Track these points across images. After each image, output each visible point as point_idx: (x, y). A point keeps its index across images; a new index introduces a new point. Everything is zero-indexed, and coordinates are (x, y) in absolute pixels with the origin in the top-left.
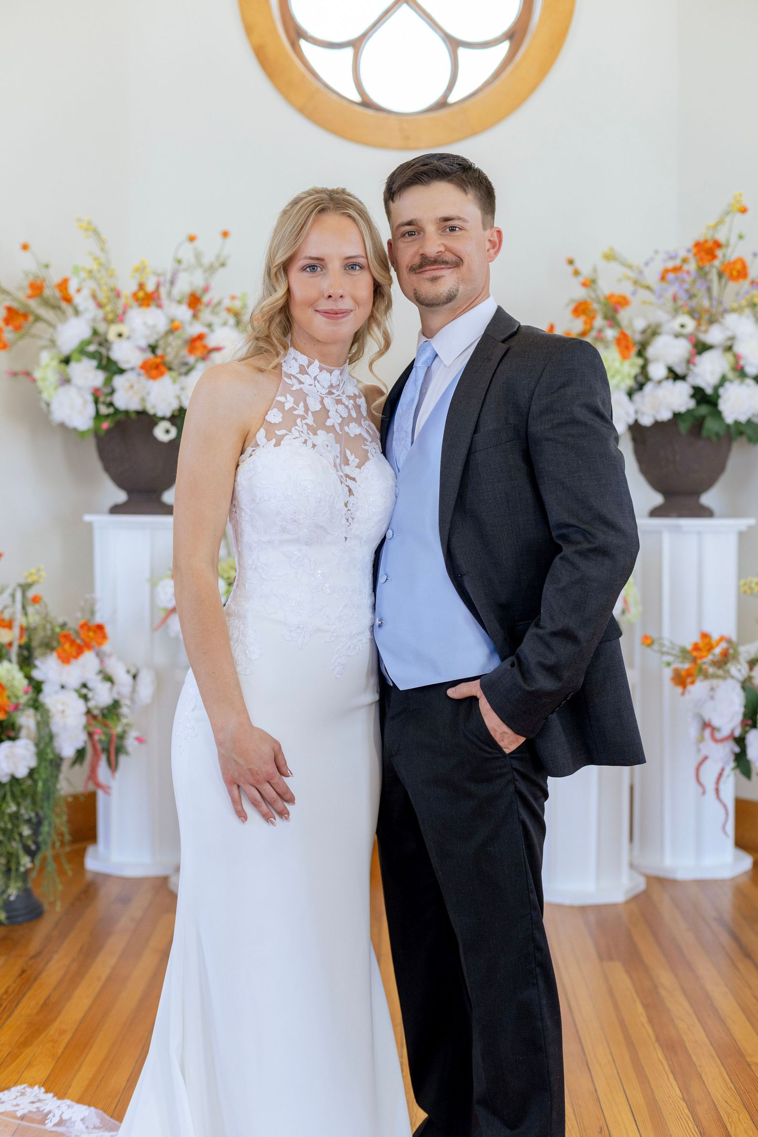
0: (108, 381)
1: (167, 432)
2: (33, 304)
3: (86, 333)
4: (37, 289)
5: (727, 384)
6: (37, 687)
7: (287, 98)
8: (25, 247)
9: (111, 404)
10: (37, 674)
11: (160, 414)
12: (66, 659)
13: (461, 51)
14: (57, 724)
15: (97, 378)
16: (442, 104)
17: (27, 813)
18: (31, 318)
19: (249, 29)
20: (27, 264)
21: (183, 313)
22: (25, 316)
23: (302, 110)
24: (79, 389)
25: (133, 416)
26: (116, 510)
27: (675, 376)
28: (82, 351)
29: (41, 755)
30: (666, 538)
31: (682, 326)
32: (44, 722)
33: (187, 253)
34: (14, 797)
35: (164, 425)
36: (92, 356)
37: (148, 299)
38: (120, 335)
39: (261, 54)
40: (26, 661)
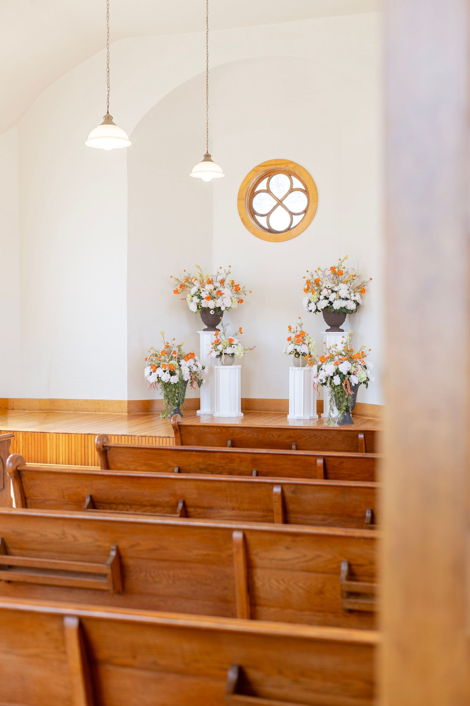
0: (200, 301)
1: (213, 312)
2: (186, 284)
3: (197, 290)
4: (187, 280)
5: (335, 300)
6: (180, 366)
7: (249, 230)
8: (185, 271)
9: (201, 306)
10: (180, 363)
11: (211, 308)
12: (186, 361)
13: (294, 216)
14: (183, 372)
15: (198, 301)
16: (289, 229)
17: (177, 391)
18: (186, 287)
19: (240, 214)
20: (186, 274)
21: (218, 285)
22: (184, 286)
23: (252, 233)
24: (194, 303)
25: (207, 308)
26: (205, 330)
27: (326, 298)
28: (195, 295)
29: (179, 378)
30: (328, 337)
31: (328, 287)
32: (181, 373)
33: (220, 270)
34: (174, 388)
35: (212, 311)
36: (197, 295)
37: (210, 282)
38: (203, 291)
39: (243, 220)
40: (179, 362)
